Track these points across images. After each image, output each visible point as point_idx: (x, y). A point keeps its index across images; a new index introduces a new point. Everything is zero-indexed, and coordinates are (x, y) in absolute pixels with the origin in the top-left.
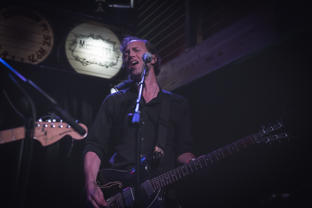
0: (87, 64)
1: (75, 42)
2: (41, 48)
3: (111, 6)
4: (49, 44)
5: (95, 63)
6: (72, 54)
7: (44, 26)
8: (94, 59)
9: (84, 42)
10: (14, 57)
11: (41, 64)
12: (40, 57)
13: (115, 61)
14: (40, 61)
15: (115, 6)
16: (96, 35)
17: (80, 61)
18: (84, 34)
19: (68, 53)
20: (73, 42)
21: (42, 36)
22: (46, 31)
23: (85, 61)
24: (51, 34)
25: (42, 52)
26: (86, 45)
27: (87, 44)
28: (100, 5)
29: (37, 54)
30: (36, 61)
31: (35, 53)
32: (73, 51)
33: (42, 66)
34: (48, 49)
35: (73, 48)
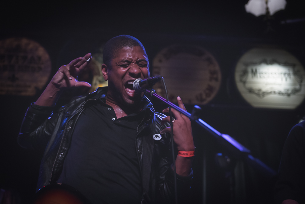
0: (263, 96)
1: (245, 73)
2: (209, 86)
3: (283, 22)
4: (216, 79)
5: (273, 92)
6: (245, 87)
7: (209, 60)
8: (272, 88)
9: (256, 70)
11: (211, 103)
12: (208, 95)
13: (298, 87)
14: (209, 99)
15: (289, 21)
16: (269, 59)
17: (254, 93)
18: (254, 61)
19: (240, 87)
20: (243, 72)
21: (208, 72)
22: (211, 65)
23: (261, 93)
24: (217, 68)
25: (210, 89)
26: (259, 73)
27: (260, 71)
28: (269, 24)
29: (205, 92)
30: (205, 100)
31: (202, 92)
32: (244, 83)
33: (213, 105)
34: (216, 85)
35: (244, 79)
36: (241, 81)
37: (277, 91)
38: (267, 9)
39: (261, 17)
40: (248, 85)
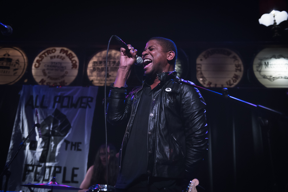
0: (274, 80)
1: (260, 65)
2: (235, 75)
4: (240, 70)
5: (280, 77)
6: (260, 74)
7: (234, 58)
8: (280, 74)
9: (268, 63)
10: (216, 85)
11: (236, 86)
12: (235, 81)
14: (235, 84)
16: (277, 55)
17: (267, 78)
18: (267, 57)
19: (257, 74)
20: (259, 65)
21: (234, 66)
22: (236, 61)
23: (272, 78)
24: (240, 62)
25: (236, 77)
26: (270, 65)
27: (271, 63)
28: (276, 31)
29: (232, 79)
30: (232, 84)
31: (230, 79)
32: (260, 71)
33: (238, 88)
34: (240, 74)
35: (259, 69)
36: (257, 71)
37: (283, 76)
38: (275, 21)
39: (271, 26)
40: (262, 73)
